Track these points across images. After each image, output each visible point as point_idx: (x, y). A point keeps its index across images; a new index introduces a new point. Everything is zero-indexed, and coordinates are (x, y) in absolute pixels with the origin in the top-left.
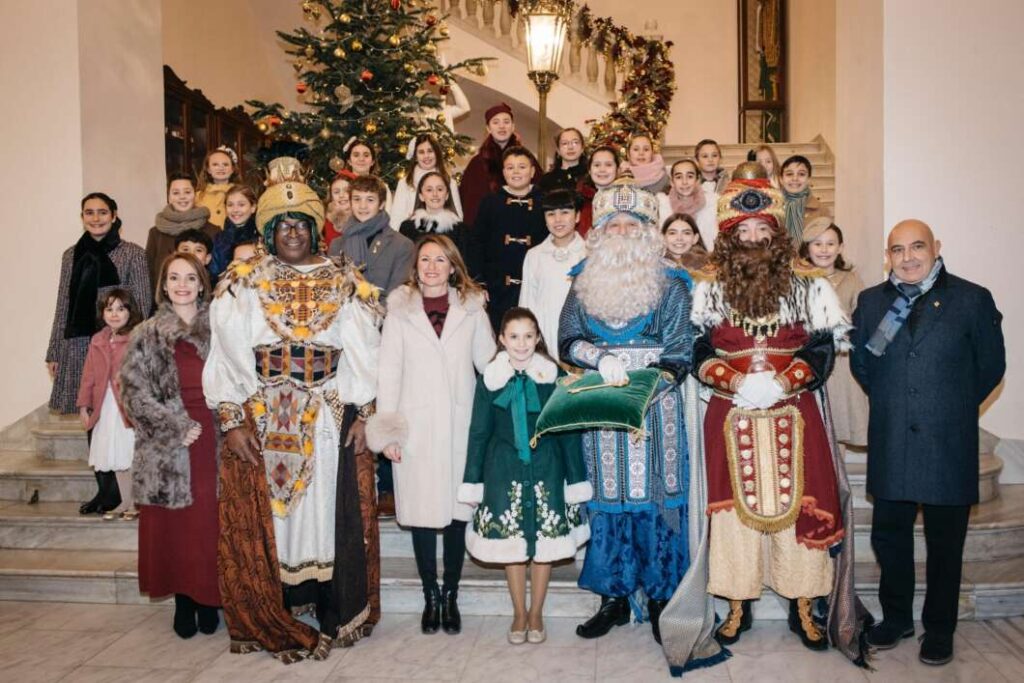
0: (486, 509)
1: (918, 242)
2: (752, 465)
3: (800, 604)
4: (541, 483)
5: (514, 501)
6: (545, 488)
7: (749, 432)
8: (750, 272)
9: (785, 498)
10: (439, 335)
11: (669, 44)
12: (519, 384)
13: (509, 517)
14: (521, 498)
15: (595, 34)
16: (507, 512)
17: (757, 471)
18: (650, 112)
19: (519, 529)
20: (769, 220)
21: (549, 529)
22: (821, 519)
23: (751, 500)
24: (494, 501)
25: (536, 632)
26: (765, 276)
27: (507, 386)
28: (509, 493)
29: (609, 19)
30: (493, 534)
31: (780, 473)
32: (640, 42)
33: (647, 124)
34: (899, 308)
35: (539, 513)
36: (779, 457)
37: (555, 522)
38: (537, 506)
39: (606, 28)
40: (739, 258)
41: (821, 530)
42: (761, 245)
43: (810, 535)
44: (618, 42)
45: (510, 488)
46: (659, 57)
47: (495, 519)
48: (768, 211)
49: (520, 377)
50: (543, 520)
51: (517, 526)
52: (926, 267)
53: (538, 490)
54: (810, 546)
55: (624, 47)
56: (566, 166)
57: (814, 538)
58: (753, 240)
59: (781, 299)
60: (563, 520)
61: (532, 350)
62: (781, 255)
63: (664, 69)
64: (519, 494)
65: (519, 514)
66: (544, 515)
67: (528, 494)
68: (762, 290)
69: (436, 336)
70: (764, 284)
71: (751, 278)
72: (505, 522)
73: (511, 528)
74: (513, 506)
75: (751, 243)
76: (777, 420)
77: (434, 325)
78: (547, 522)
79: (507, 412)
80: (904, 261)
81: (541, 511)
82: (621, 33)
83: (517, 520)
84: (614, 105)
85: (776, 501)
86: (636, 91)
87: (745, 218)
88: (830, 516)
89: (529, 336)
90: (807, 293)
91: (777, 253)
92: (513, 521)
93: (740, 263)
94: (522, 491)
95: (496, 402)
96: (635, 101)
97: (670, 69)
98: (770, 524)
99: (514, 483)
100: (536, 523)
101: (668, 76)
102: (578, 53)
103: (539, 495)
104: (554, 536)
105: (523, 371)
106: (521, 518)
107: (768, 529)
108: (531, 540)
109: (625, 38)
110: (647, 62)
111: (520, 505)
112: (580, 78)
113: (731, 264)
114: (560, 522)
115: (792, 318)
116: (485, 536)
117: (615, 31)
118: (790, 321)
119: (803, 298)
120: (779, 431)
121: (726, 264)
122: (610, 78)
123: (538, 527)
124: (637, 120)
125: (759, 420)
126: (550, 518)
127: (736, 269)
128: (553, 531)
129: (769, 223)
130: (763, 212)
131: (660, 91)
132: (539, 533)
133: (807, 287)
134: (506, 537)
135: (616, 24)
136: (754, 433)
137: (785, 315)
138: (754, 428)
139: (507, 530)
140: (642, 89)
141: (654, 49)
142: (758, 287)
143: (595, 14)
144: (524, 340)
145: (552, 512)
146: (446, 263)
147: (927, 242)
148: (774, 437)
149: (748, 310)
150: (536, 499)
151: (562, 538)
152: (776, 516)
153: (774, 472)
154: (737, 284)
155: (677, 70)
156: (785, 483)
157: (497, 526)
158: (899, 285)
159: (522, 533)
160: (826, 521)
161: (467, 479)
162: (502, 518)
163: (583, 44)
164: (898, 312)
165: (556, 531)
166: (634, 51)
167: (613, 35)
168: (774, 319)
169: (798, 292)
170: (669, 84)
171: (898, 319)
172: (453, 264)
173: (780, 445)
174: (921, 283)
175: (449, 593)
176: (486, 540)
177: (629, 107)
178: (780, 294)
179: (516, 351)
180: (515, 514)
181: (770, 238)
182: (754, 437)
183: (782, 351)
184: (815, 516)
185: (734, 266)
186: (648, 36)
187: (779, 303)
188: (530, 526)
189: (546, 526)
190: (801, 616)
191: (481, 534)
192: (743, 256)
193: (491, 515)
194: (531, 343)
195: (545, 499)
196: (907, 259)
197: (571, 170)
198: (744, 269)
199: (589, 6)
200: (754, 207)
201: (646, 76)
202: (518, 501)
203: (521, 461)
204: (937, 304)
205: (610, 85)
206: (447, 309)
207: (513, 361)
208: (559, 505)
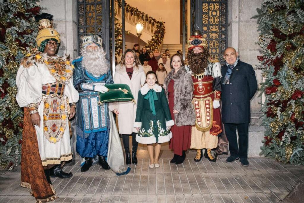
0: (143, 129)
1: (233, 53)
2: (199, 114)
3: (208, 150)
4: (159, 121)
5: (151, 126)
6: (160, 122)
7: (198, 105)
8: (196, 61)
9: (208, 122)
10: (131, 79)
11: (164, 23)
12: (151, 92)
13: (150, 131)
14: (153, 125)
15: (149, 20)
16: (149, 129)
17: (201, 115)
18: (159, 39)
19: (153, 134)
20: (202, 47)
21: (162, 134)
22: (216, 127)
23: (199, 123)
24: (145, 126)
25: (157, 164)
26: (200, 62)
27: (148, 93)
28: (150, 124)
29: (152, 17)
30: (145, 136)
31: (207, 115)
32: (158, 22)
33: (159, 41)
34: (229, 71)
35: (158, 129)
36: (207, 111)
37: (163, 132)
38: (158, 127)
39: (151, 19)
40: (193, 58)
41: (216, 130)
42: (200, 54)
43: (213, 132)
44: (154, 22)
45: (150, 122)
46: (162, 25)
47: (146, 131)
48: (201, 45)
49: (151, 91)
50: (160, 131)
51: (152, 133)
52: (235, 59)
53: (158, 123)
54: (213, 135)
55: (155, 23)
56: (144, 53)
57: (214, 132)
58: (197, 53)
59: (205, 69)
60: (166, 131)
61: (154, 83)
62: (205, 57)
63: (163, 29)
64: (153, 124)
65: (153, 130)
66: (160, 130)
67: (155, 124)
68: (200, 66)
69: (130, 79)
70: (200, 65)
71: (197, 63)
72: (149, 132)
73: (151, 134)
74: (151, 127)
75: (197, 54)
76: (205, 101)
77: (129, 76)
78: (161, 132)
79: (148, 101)
80: (229, 58)
81: (159, 129)
82: (154, 20)
83: (152, 132)
84: (153, 37)
85: (206, 123)
86: (157, 34)
87: (195, 47)
88: (219, 126)
89: (153, 79)
90: (212, 67)
91: (204, 56)
92: (151, 132)
93: (194, 59)
94: (154, 123)
95: (145, 98)
96: (157, 36)
97: (164, 28)
98: (204, 129)
99: (151, 121)
100: (158, 132)
101: (164, 30)
102: (145, 24)
103: (158, 124)
104: (163, 136)
105: (152, 89)
106: (154, 131)
107: (204, 131)
108: (157, 137)
109: (155, 21)
110: (160, 27)
111: (153, 127)
112: (146, 29)
113: (192, 60)
114: (165, 132)
115: (208, 74)
116: (143, 136)
117: (153, 20)
118: (207, 75)
119: (211, 68)
120: (206, 104)
121: (190, 60)
122: (152, 30)
123: (158, 133)
124: (157, 40)
125: (201, 101)
126: (162, 131)
127: (193, 61)
128: (163, 134)
129: (202, 48)
130: (200, 45)
131: (162, 34)
132: (159, 135)
133: (212, 65)
134: (149, 136)
135: (153, 18)
136: (199, 105)
137: (206, 73)
138: (199, 103)
139: (150, 134)
140: (158, 34)
141: (161, 24)
142: (198, 66)
143: (149, 16)
144: (152, 80)
145: (162, 129)
146: (133, 58)
147: (235, 53)
148: (205, 106)
149: (196, 72)
150: (158, 125)
151: (166, 136)
152: (206, 127)
153: (205, 115)
154: (193, 65)
155: (166, 28)
156: (208, 118)
157: (147, 134)
158: (228, 66)
159: (154, 135)
160: (218, 128)
161: (136, 121)
162: (148, 131)
163: (146, 22)
164: (229, 72)
165: (164, 134)
166: (157, 24)
167: (153, 21)
168: (203, 74)
169: (210, 67)
170: (164, 32)
171: (229, 74)
172: (135, 58)
173: (207, 108)
174: (234, 64)
175: (134, 153)
176: (144, 138)
177: (155, 38)
178: (204, 67)
179: (150, 83)
180: (152, 130)
181: (202, 52)
182: (200, 106)
183: (206, 83)
184: (215, 127)
185: (193, 60)
186: (160, 21)
187: (205, 70)
188: (156, 133)
189: (161, 133)
190: (208, 154)
191: (142, 136)
192: (195, 57)
193: (145, 130)
194: (154, 81)
195: (160, 125)
196: (230, 58)
197: (145, 54)
198: (195, 60)
199: (148, 14)
200: (197, 44)
201: (159, 31)
202: (152, 126)
203: (153, 114)
204: (237, 70)
205: (152, 31)
206: (133, 71)
207: (149, 86)
208: (164, 126)
